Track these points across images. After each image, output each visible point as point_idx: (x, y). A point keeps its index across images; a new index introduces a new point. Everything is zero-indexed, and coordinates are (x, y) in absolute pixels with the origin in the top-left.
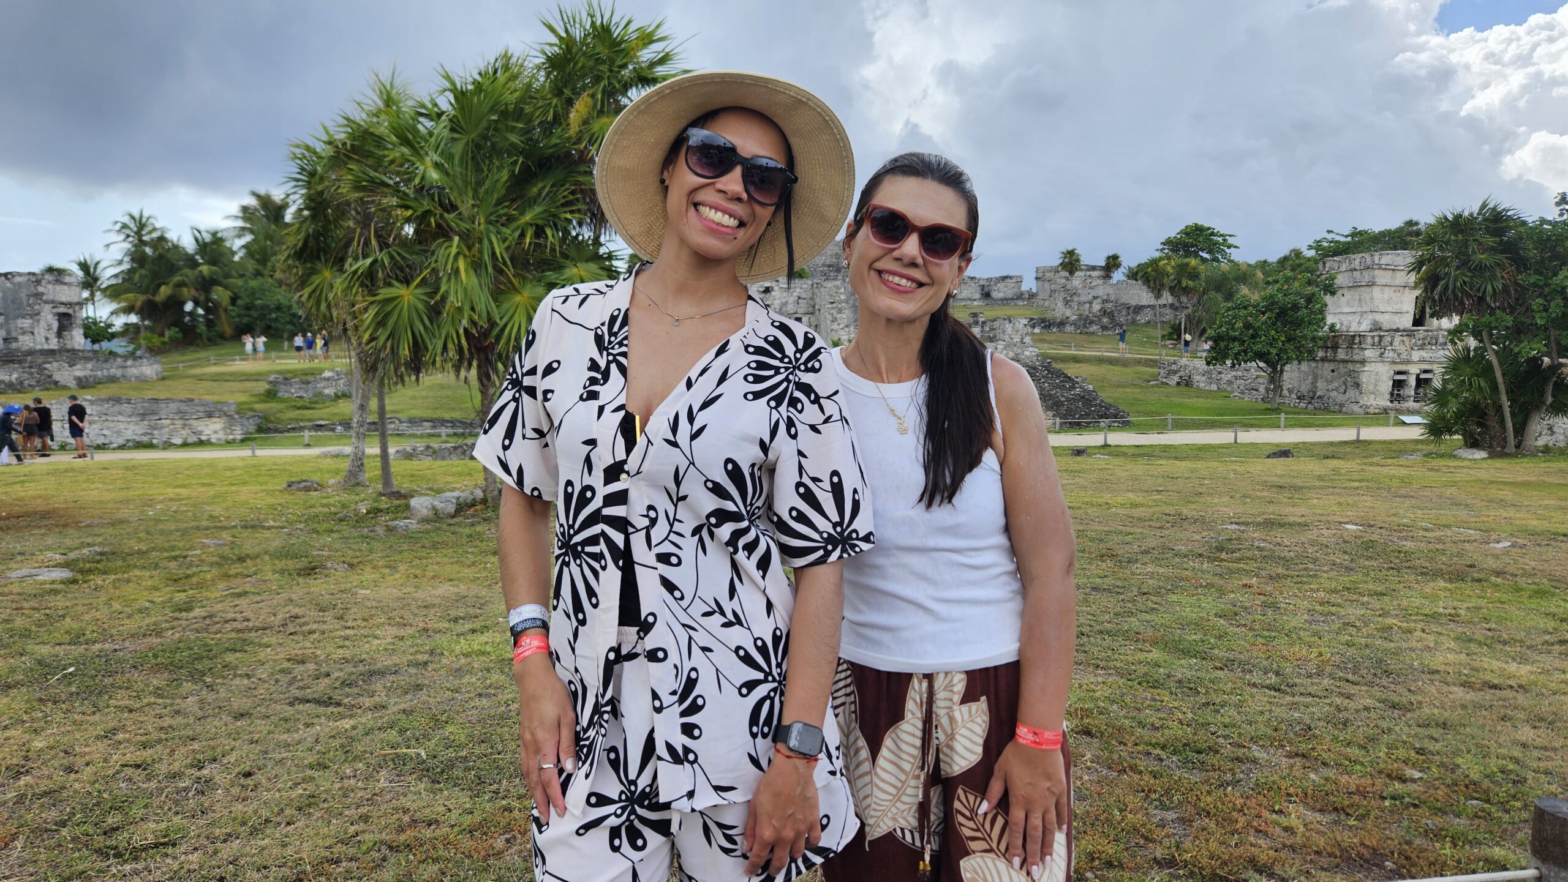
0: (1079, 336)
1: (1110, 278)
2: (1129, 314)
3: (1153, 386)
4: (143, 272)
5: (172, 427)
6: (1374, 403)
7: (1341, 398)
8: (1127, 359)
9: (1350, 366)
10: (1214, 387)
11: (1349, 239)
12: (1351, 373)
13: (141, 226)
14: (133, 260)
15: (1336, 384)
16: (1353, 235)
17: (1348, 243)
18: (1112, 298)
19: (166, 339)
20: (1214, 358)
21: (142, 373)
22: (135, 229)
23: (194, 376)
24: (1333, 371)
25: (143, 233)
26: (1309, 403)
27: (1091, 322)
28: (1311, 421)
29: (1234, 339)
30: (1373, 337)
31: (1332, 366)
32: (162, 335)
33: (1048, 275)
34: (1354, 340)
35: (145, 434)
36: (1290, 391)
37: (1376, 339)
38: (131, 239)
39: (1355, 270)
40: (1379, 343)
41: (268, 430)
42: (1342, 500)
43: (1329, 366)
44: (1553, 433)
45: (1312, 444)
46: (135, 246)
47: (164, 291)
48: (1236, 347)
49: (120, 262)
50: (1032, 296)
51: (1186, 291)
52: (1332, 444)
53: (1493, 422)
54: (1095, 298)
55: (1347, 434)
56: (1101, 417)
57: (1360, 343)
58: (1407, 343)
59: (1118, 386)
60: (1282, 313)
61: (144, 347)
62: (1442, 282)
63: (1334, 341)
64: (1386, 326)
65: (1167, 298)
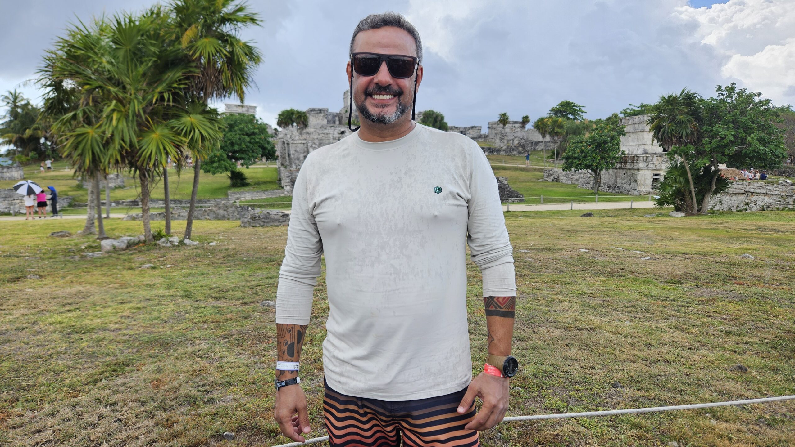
0: (507, 157)
1: (524, 127)
2: (532, 146)
3: (540, 182)
4: (17, 122)
5: (20, 204)
6: (644, 190)
7: (628, 187)
8: (529, 168)
9: (633, 172)
10: (570, 182)
11: (640, 109)
12: (633, 175)
13: (16, 98)
14: (11, 115)
15: (626, 180)
16: (642, 107)
17: (639, 111)
18: (525, 138)
19: (29, 158)
20: (566, 168)
21: (12, 176)
22: (12, 99)
23: (41, 177)
24: (624, 174)
25: (17, 101)
26: (613, 190)
27: (513, 150)
28: (612, 199)
29: (575, 158)
30: (643, 157)
31: (624, 171)
32: (27, 155)
33: (494, 126)
34: (634, 159)
35: (6, 208)
36: (604, 184)
37: (645, 158)
38: (10, 105)
39: (635, 124)
40: (646, 160)
41: (75, 206)
42: (593, 237)
43: (622, 172)
44: (722, 204)
45: (609, 210)
46: (12, 108)
47: (28, 132)
48: (576, 162)
49: (4, 117)
50: (486, 136)
51: (557, 134)
52: (618, 210)
53: (687, 199)
54: (515, 137)
55: (626, 205)
56: (509, 197)
57: (637, 160)
58: (660, 160)
59: (523, 182)
60: (599, 145)
61: (17, 162)
62: (662, 130)
63: (624, 159)
64: (650, 152)
65: (548, 138)
